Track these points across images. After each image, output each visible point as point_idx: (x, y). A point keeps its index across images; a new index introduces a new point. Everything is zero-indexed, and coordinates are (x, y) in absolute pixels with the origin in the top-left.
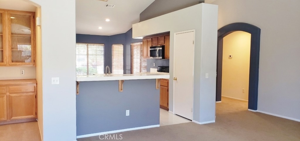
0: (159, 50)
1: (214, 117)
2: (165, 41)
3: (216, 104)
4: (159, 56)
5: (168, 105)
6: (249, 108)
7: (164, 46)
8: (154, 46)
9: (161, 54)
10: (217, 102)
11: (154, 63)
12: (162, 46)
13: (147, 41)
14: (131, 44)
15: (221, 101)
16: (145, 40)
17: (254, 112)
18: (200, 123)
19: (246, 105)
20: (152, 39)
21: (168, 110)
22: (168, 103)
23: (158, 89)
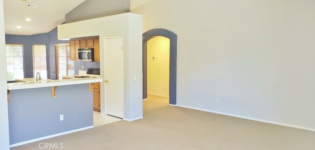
0: (88, 52)
1: (142, 113)
2: (94, 44)
3: (143, 101)
4: (88, 59)
5: (99, 106)
6: (170, 103)
7: (94, 48)
8: (82, 48)
9: (91, 57)
10: (144, 100)
11: (83, 66)
12: (92, 49)
13: (75, 42)
14: (55, 45)
15: (147, 98)
16: (73, 42)
17: (174, 106)
18: (130, 120)
19: (167, 101)
20: (80, 41)
21: (100, 111)
22: (99, 105)
23: (91, 92)
